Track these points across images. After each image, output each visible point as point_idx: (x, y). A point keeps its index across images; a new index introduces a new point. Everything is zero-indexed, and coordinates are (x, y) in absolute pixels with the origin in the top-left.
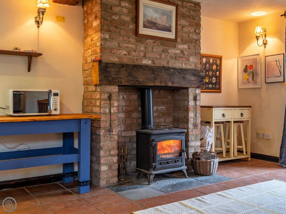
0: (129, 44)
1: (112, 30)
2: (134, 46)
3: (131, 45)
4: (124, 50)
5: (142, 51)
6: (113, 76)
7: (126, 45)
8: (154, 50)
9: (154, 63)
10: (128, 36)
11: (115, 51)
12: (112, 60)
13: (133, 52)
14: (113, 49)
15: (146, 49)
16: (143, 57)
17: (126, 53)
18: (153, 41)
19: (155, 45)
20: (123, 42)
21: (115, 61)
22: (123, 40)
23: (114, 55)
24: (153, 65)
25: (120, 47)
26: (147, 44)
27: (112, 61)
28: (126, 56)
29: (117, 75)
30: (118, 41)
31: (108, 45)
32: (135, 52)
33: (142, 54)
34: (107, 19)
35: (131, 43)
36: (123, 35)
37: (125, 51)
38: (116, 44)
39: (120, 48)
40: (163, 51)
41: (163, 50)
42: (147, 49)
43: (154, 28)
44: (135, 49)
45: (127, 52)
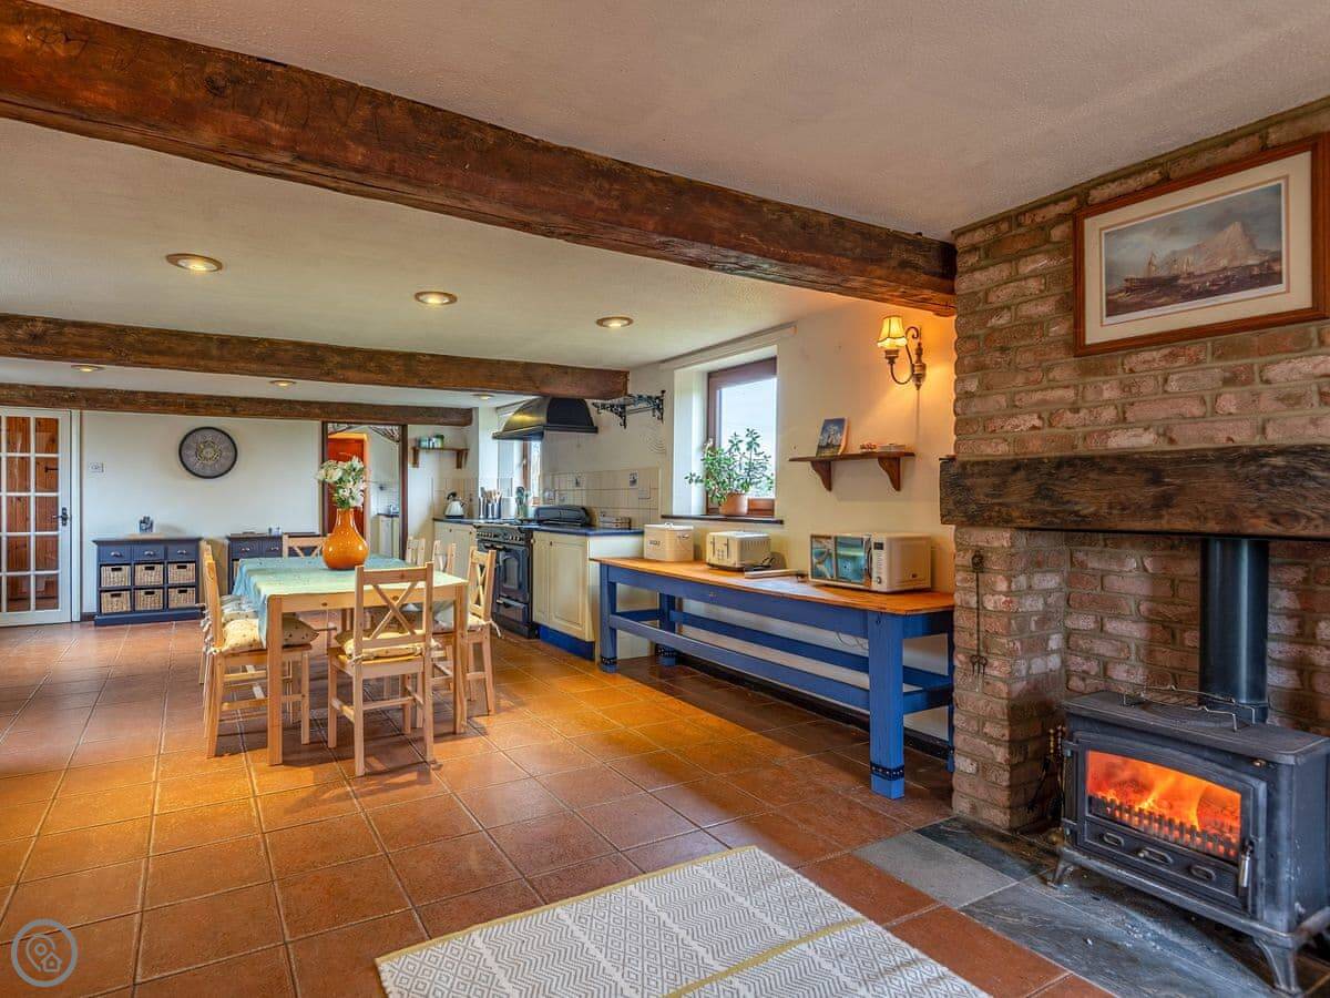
0: (1052, 388)
1: (988, 362)
2: (1070, 394)
3: (1059, 393)
4: (1030, 413)
5: (1109, 402)
6: (982, 499)
7: (1038, 396)
8: (1173, 386)
9: (1172, 441)
10: (1044, 364)
11: (999, 422)
12: (989, 451)
13: (1069, 415)
14: (991, 418)
15: (1130, 391)
16: (1117, 422)
17: (1037, 423)
18: (1166, 351)
19: (1177, 364)
20: (1027, 388)
21: (1000, 453)
22: (1026, 383)
23: (995, 435)
24: (1168, 448)
25: (1016, 406)
26: (1131, 371)
27: (988, 455)
28: (1041, 432)
29: (993, 496)
30: (1007, 390)
31: (974, 410)
32: (1077, 411)
33: (1109, 414)
34: (975, 333)
35: (1060, 384)
36: (1024, 366)
37: (1035, 416)
38: (1003, 400)
39: (1014, 411)
40: (1227, 382)
41: (1227, 374)
42: (1134, 390)
43: (1162, 300)
44: (1074, 403)
45: (1040, 417)
